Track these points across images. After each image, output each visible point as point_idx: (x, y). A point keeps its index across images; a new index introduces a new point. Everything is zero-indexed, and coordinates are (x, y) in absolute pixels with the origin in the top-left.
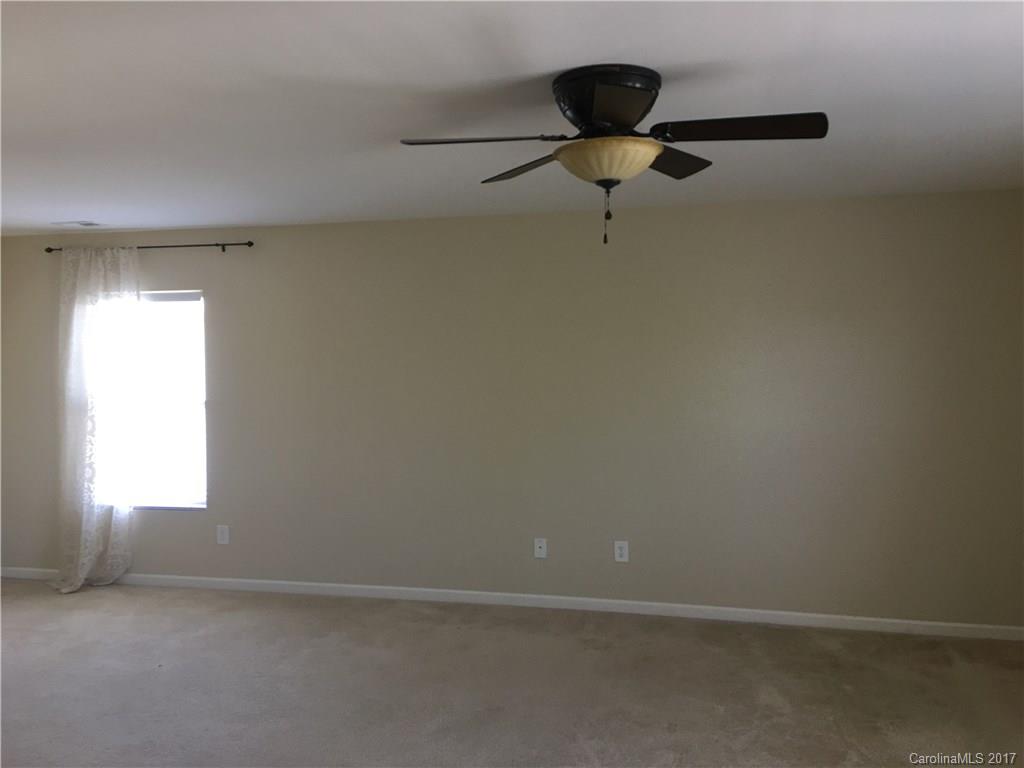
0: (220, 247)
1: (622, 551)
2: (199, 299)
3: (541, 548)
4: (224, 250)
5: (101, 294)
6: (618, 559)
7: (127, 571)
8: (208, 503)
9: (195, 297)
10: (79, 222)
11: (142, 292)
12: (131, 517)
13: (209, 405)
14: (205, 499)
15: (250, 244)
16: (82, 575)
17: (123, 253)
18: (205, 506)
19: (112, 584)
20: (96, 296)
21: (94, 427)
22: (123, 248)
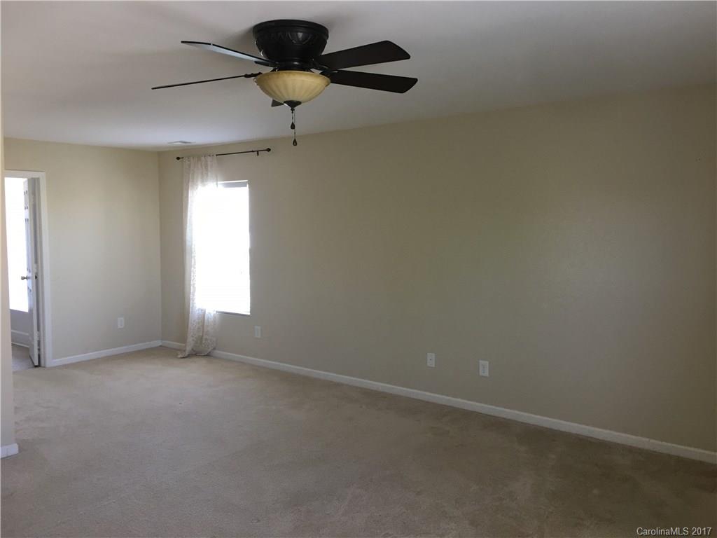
0: (256, 153)
1: (484, 369)
2: (246, 186)
3: (431, 359)
4: (258, 154)
5: (199, 183)
6: (481, 374)
7: (214, 349)
8: (251, 312)
9: (243, 185)
10: (180, 142)
11: (219, 183)
12: (215, 317)
13: (251, 251)
14: (249, 310)
15: (269, 150)
16: (189, 349)
17: (209, 159)
18: (249, 314)
19: (207, 355)
20: (197, 185)
21: (195, 262)
22: (210, 156)
